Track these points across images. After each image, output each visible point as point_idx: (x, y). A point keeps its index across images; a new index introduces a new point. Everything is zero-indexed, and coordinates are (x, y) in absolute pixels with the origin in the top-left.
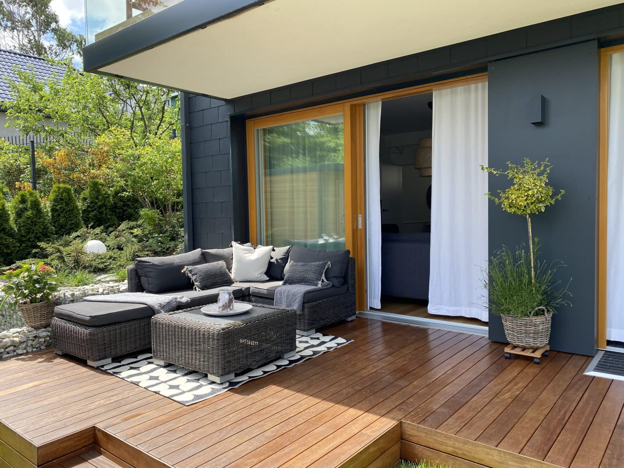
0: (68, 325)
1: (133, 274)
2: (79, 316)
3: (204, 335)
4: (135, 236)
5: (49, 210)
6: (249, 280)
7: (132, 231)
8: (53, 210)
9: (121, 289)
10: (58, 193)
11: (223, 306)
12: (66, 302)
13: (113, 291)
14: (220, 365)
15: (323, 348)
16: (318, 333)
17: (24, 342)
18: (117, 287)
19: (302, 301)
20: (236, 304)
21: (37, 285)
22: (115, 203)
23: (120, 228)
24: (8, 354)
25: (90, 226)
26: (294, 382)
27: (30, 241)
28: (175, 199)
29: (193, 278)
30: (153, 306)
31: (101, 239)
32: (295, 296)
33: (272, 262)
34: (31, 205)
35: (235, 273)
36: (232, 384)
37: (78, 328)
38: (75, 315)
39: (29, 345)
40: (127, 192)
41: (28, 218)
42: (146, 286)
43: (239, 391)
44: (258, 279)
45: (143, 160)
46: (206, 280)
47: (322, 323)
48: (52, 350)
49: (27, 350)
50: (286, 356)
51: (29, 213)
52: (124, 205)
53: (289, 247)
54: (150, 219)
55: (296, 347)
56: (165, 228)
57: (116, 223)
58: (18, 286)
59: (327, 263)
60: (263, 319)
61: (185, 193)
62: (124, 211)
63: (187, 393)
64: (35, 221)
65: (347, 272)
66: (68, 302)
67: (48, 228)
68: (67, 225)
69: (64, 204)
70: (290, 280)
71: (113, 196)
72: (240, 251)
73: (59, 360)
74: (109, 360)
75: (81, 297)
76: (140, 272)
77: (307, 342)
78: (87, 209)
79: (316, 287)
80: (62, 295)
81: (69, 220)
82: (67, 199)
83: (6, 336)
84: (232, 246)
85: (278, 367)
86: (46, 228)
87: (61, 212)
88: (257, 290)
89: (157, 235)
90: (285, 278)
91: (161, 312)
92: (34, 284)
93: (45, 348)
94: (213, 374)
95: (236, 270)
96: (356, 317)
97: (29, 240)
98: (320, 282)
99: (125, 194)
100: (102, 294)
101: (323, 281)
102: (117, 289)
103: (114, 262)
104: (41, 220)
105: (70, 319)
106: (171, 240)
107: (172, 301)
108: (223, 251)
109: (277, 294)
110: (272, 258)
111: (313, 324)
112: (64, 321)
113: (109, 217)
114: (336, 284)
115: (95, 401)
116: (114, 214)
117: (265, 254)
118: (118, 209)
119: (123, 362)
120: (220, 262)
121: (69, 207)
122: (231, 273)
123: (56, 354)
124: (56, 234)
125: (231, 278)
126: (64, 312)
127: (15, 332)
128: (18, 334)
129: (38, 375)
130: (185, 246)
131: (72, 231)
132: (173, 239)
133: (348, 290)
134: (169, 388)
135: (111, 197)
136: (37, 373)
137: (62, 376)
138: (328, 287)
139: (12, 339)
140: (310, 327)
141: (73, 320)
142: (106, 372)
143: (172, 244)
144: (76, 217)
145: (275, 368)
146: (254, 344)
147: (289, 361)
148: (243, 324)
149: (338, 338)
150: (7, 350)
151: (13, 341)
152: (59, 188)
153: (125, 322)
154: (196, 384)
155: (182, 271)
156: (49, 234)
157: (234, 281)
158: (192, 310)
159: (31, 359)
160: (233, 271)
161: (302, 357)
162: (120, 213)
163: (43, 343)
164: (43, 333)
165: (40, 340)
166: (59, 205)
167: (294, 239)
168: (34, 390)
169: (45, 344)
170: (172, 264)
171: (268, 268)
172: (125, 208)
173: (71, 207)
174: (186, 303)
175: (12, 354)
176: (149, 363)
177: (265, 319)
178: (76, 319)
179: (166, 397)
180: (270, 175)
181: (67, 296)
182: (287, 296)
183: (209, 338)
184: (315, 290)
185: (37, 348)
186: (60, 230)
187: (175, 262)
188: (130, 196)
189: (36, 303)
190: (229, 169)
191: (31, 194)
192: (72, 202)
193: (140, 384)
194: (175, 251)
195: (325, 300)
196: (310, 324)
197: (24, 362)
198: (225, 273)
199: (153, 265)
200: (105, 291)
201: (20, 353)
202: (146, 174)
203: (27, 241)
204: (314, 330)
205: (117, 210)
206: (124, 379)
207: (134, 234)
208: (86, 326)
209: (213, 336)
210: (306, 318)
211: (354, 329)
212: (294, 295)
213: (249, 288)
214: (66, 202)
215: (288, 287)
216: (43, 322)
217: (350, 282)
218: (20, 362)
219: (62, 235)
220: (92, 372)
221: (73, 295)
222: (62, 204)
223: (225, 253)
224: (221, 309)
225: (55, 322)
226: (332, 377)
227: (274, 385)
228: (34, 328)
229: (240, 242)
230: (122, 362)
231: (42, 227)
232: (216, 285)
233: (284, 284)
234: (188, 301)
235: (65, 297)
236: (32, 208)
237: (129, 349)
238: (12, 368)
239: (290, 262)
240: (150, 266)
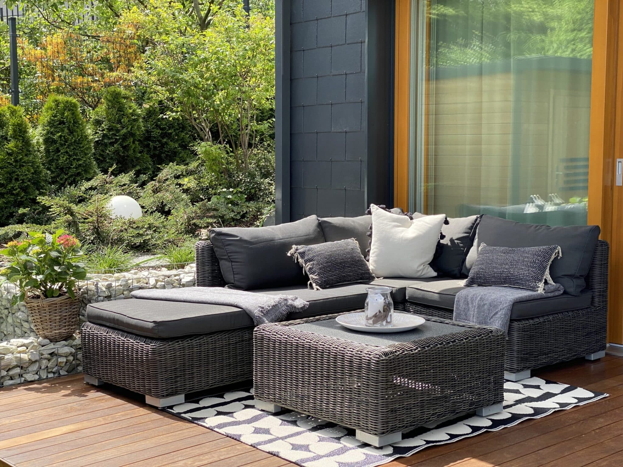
0: (113, 336)
1: (206, 255)
2: (134, 322)
3: (351, 362)
4: (186, 191)
5: (41, 140)
6: (402, 274)
7: (180, 181)
8: (48, 141)
9: (184, 281)
10: (55, 112)
11: (375, 316)
12: (99, 298)
13: (169, 284)
14: (380, 416)
15: (550, 404)
16: (535, 378)
17: (36, 361)
18: (177, 278)
19: (508, 317)
20: (395, 314)
21: (56, 268)
22: (147, 131)
23: (162, 175)
24: (12, 379)
25: (110, 170)
26: (508, 456)
27: (13, 194)
28: (254, 126)
29: (307, 267)
30: (250, 311)
31: (130, 194)
32: (495, 306)
33: (443, 245)
34: (15, 131)
35: (375, 261)
36: (397, 450)
37: (132, 341)
38: (126, 319)
39: (43, 367)
40: (172, 111)
41: (10, 154)
42: (229, 276)
43: (413, 462)
44: (418, 274)
45: (202, 54)
46: (329, 271)
47: (544, 360)
48: (81, 377)
49: (39, 375)
50: (485, 411)
51: (11, 145)
52: (163, 135)
53: (474, 217)
54: (213, 160)
55: (502, 399)
56: (238, 177)
57: (150, 167)
58: (26, 268)
59: (555, 248)
60: (449, 343)
61: (279, 114)
62: (163, 145)
63: (325, 458)
64: (21, 159)
65: (591, 268)
66: (102, 298)
67: (41, 172)
68: (70, 168)
69: (66, 130)
70: (480, 278)
71: (144, 118)
72: (385, 222)
73: (93, 394)
74: (181, 398)
75: (121, 291)
76: (219, 252)
77: (517, 392)
78: (102, 140)
79: (534, 293)
80: (93, 287)
81: (74, 159)
82: (71, 122)
83: (7, 351)
84: (370, 213)
85: (475, 429)
86: (37, 172)
87: (62, 145)
88: (419, 294)
89: (225, 190)
90: (471, 275)
91: (263, 322)
92: (51, 266)
93: (66, 373)
94: (366, 430)
95: (377, 256)
96: (606, 354)
97: (10, 192)
98: (541, 285)
99: (169, 115)
100: (155, 287)
101: (546, 283)
102: (177, 280)
103: (156, 235)
104: (31, 158)
105: (116, 326)
106: (249, 199)
107: (280, 303)
108: (353, 222)
109: (458, 301)
110: (443, 237)
111: (527, 360)
112: (105, 329)
113: (139, 155)
114: (571, 290)
115: (176, 460)
116: (146, 150)
117: (431, 229)
118: (153, 141)
119: (202, 403)
120: (349, 240)
121: (74, 136)
122: (368, 261)
123: (88, 384)
124: (53, 183)
125: (369, 270)
126: (105, 314)
127: (20, 344)
128: (24, 348)
129: (70, 415)
130: (276, 211)
131: (79, 178)
132: (251, 198)
133: (592, 302)
134: (292, 449)
135: (141, 120)
136: (69, 413)
137: (109, 419)
138: (557, 293)
139: (19, 355)
140: (522, 365)
141: (121, 327)
142: (178, 417)
143: (252, 205)
144: (86, 154)
145: (470, 430)
146: (422, 387)
147: (492, 420)
148: (417, 348)
149: (576, 388)
150: (11, 373)
151: (20, 359)
152: (57, 102)
153: (206, 334)
154: (335, 446)
155: (289, 254)
156: (43, 183)
157: (373, 275)
158: (318, 320)
159: (49, 390)
160: (372, 257)
161: (515, 417)
162: (155, 148)
163: (63, 365)
164: (64, 348)
165: (60, 360)
166: (58, 132)
167: (480, 204)
168: (73, 436)
169: (67, 368)
170: (272, 240)
171: (435, 255)
172: (165, 140)
173: (78, 136)
174: (301, 308)
175: (18, 381)
176: (247, 407)
177: (452, 342)
178: (129, 325)
179: (291, 462)
180: (436, 79)
181: (101, 288)
182: (479, 306)
183: (360, 368)
184: (532, 298)
185: (54, 373)
186: (58, 176)
187: (277, 237)
188: (178, 119)
189: (53, 297)
190: (362, 71)
191: (13, 113)
192: (78, 127)
193: (242, 439)
194: (258, 219)
195: (551, 318)
196: (523, 360)
197: (39, 395)
198: (358, 261)
199: (241, 240)
200: (159, 283)
201: (29, 380)
202: (207, 80)
203: (7, 193)
204: (529, 372)
205: (151, 144)
206: (212, 430)
207: (185, 187)
208: (146, 337)
209: (369, 364)
210: (515, 348)
211: (602, 375)
212: (493, 305)
213: (405, 289)
214: (69, 129)
215: (477, 291)
216: (62, 331)
217: (597, 287)
218: (33, 394)
219: (63, 185)
220: (155, 416)
221: (109, 287)
222: (63, 131)
223: (357, 225)
224: (371, 321)
225: (88, 330)
226: (579, 454)
227: (474, 457)
228: (49, 339)
229: (384, 206)
230: (200, 402)
231: (32, 171)
232: (345, 281)
233: (468, 285)
234: (304, 306)
235: (97, 289)
236: (14, 137)
237: (212, 382)
238: (25, 402)
239: (479, 246)
240: (237, 243)
